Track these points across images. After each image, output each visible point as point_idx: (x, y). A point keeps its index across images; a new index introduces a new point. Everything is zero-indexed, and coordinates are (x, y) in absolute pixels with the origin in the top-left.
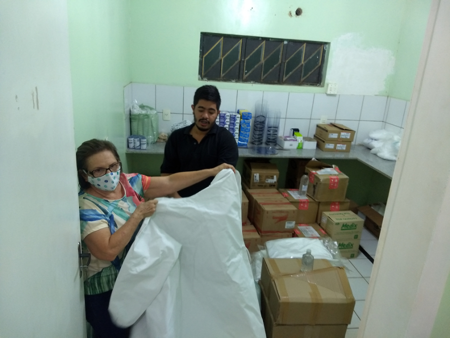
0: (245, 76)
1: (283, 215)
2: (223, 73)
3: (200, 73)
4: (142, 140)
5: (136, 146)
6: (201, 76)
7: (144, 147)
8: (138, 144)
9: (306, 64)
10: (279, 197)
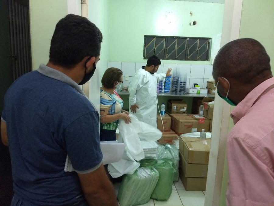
0: (167, 57)
1: (190, 124)
3: (144, 56)
10: (188, 117)
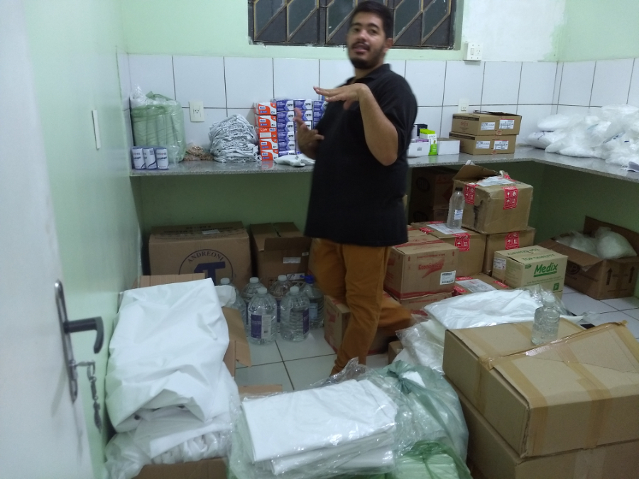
0: (329, 36)
1: (436, 260)
2: (290, 32)
3: (251, 33)
4: (158, 151)
5: (148, 165)
6: (253, 38)
7: (164, 164)
8: (151, 159)
9: (426, 12)
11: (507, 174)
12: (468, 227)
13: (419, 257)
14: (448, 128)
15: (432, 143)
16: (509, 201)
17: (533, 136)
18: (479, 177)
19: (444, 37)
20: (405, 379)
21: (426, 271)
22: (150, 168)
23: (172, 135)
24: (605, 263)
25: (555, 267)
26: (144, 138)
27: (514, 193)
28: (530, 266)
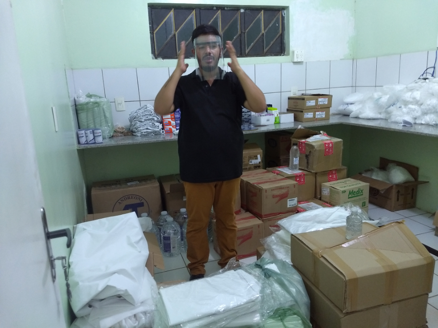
1: (284, 191)
3: (153, 52)
4: (95, 131)
5: (89, 141)
6: (155, 55)
7: (100, 139)
8: (91, 137)
9: (266, 33)
10: (271, 175)
11: (325, 133)
12: (303, 168)
13: (273, 190)
14: (285, 106)
15: (276, 116)
16: (327, 150)
17: (341, 108)
18: (308, 136)
19: (278, 48)
20: (267, 269)
21: (277, 199)
22: (90, 143)
23: (104, 120)
24: (394, 186)
25: (362, 191)
26: (86, 124)
27: (331, 145)
28: (345, 191)
